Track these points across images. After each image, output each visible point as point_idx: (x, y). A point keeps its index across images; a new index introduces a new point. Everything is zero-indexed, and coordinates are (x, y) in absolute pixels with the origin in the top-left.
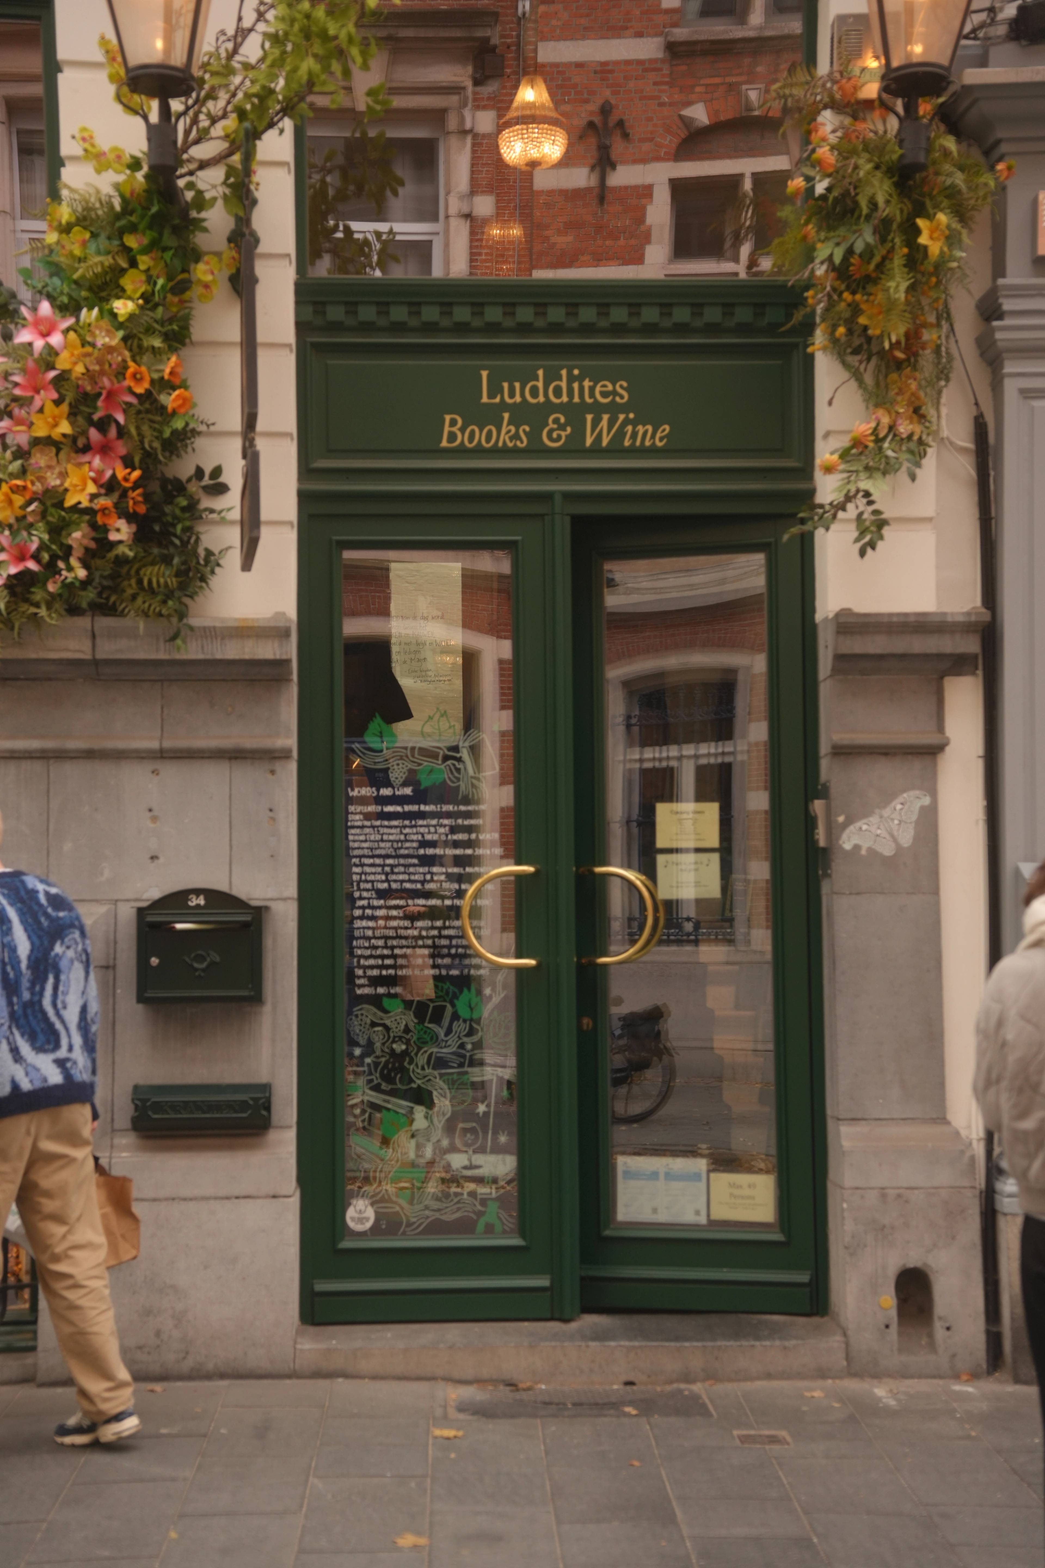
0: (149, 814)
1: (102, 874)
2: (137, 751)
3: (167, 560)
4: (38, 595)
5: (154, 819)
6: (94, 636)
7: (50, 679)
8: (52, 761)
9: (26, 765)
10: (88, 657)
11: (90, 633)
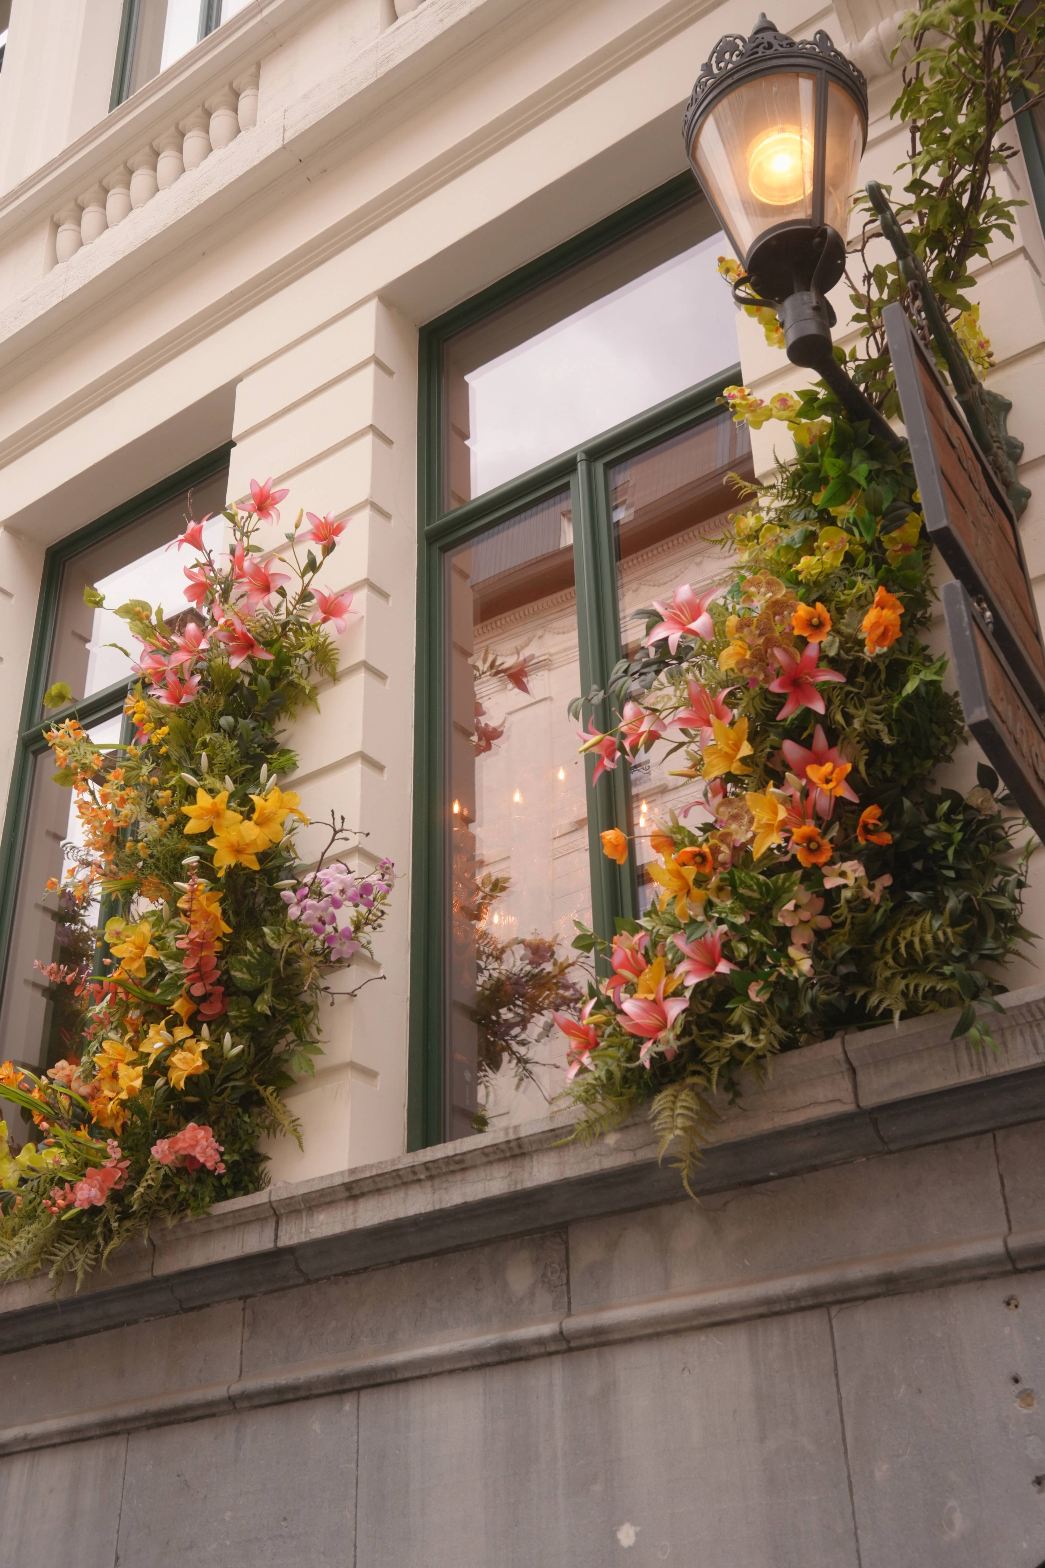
0: (1016, 1389)
1: (951, 1524)
2: (966, 1265)
3: (936, 905)
4: (739, 1013)
5: (1026, 1397)
6: (853, 1071)
7: (815, 1168)
8: (834, 1310)
9: (796, 1324)
10: (850, 1107)
11: (845, 1067)
